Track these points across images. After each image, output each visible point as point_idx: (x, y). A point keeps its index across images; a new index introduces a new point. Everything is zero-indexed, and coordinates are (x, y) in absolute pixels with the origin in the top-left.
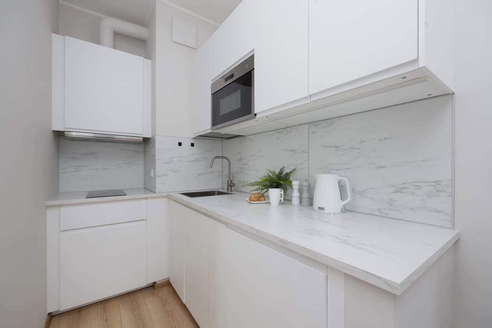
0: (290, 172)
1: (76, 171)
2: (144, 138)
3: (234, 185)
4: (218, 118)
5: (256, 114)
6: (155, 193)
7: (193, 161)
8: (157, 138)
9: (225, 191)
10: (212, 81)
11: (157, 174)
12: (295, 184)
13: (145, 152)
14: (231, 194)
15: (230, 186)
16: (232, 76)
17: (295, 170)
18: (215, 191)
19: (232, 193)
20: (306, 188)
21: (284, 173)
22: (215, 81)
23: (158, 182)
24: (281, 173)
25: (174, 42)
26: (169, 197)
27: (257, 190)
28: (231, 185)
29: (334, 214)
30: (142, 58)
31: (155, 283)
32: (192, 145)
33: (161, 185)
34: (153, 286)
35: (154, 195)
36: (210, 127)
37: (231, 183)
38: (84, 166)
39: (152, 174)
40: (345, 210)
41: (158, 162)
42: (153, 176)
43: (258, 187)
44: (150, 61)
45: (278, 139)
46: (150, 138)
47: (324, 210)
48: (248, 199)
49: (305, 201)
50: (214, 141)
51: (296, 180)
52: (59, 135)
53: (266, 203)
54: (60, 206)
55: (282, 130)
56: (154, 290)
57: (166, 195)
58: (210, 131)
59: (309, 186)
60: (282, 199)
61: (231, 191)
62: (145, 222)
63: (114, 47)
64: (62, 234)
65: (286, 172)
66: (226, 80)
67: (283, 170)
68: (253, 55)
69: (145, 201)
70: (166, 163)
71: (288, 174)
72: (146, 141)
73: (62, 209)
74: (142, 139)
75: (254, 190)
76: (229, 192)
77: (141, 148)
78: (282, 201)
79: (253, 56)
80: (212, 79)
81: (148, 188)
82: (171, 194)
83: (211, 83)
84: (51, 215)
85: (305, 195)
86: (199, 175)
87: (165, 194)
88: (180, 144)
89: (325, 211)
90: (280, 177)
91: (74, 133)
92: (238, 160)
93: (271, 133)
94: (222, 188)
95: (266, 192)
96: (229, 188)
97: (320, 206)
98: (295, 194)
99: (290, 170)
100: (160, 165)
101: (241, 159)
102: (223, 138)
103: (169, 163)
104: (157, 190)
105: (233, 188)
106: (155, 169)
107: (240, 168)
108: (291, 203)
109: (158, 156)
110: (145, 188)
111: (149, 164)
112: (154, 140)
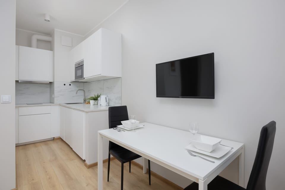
1: (21, 95)
5: (84, 78)
7: (70, 91)
11: (55, 96)
16: (80, 64)
23: (55, 99)
25: (62, 45)
26: (60, 105)
31: (54, 138)
32: (70, 85)
33: (56, 101)
35: (54, 104)
36: (75, 79)
38: (24, 93)
39: (53, 97)
41: (55, 92)
44: (52, 52)
54: (19, 107)
62: (50, 114)
66: (78, 65)
68: (83, 60)
69: (50, 106)
70: (58, 92)
72: (51, 83)
74: (49, 82)
77: (49, 86)
81: (51, 102)
83: (75, 64)
86: (73, 97)
87: (58, 104)
88: (65, 85)
93: (96, 82)
100: (56, 93)
103: (60, 92)
106: (54, 94)
109: (55, 89)
111: (52, 92)
112: (54, 83)
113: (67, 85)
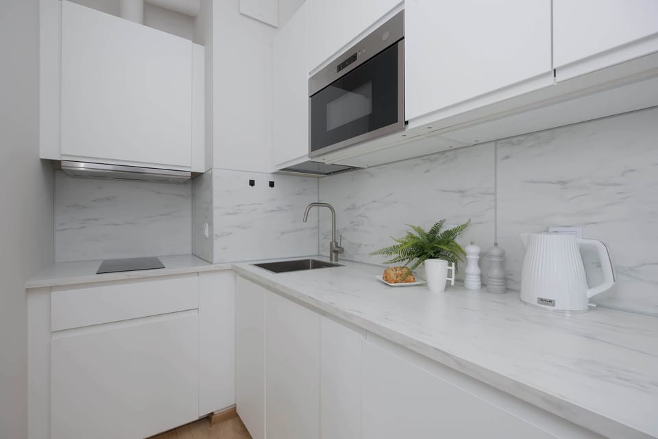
0: (456, 230)
1: (82, 228)
2: (192, 173)
3: (342, 250)
4: (322, 136)
5: (407, 123)
6: (211, 263)
7: (272, 211)
8: (215, 173)
9: (327, 260)
10: (310, 73)
11: (215, 232)
12: (472, 252)
13: (193, 196)
14: (337, 265)
15: (334, 251)
16: (354, 58)
17: (465, 226)
18: (308, 261)
19: (339, 263)
20: (495, 259)
21: (442, 231)
22: (314, 73)
23: (217, 244)
24: (434, 231)
25: (242, 14)
26: (235, 271)
27: (395, 261)
28: (337, 250)
29: (572, 312)
30: (189, 42)
31: (212, 414)
32: (272, 184)
33: (223, 251)
34: (208, 419)
35: (212, 267)
36: (307, 153)
37: (338, 247)
38: (96, 219)
39: (207, 234)
40: (598, 304)
41: (216, 213)
42: (207, 236)
43: (397, 255)
44: (203, 47)
45: (428, 171)
46: (202, 174)
47: (554, 305)
48: (380, 277)
49: (495, 284)
50: (306, 179)
51: (472, 243)
52: (53, 168)
53: (416, 285)
54: (51, 288)
55: (436, 156)
56: (211, 426)
57: (230, 268)
58: (307, 159)
59: (502, 255)
60: (453, 280)
61: (337, 260)
62: (194, 313)
63: (145, 24)
64: (56, 337)
65: (446, 230)
66: (340, 68)
67: (440, 226)
68: (403, 11)
69: (195, 278)
70: (229, 214)
71: (449, 234)
72: (196, 177)
73: (54, 294)
74: (190, 174)
75: (392, 262)
76: (334, 262)
77: (188, 189)
78: (452, 284)
79: (401, 15)
80: (311, 70)
81: (200, 254)
82: (237, 265)
83: (309, 77)
84: (36, 305)
85: (495, 272)
86: (283, 234)
87: (229, 266)
88: (252, 183)
89: (555, 308)
90: (434, 238)
91: (82, 165)
92: (349, 209)
94: (319, 255)
95: (416, 265)
96: (334, 255)
97: (542, 297)
98: (473, 270)
99: (456, 226)
100: (220, 219)
101: (354, 207)
102: (321, 174)
103: (235, 214)
104: (215, 260)
105: (340, 256)
106: (211, 224)
107: (352, 222)
108: (463, 286)
110: (194, 255)
111: (201, 215)
112: (211, 176)
113: (262, 183)
